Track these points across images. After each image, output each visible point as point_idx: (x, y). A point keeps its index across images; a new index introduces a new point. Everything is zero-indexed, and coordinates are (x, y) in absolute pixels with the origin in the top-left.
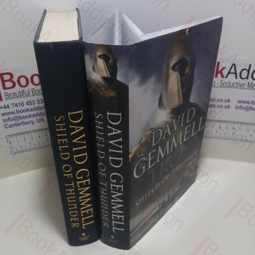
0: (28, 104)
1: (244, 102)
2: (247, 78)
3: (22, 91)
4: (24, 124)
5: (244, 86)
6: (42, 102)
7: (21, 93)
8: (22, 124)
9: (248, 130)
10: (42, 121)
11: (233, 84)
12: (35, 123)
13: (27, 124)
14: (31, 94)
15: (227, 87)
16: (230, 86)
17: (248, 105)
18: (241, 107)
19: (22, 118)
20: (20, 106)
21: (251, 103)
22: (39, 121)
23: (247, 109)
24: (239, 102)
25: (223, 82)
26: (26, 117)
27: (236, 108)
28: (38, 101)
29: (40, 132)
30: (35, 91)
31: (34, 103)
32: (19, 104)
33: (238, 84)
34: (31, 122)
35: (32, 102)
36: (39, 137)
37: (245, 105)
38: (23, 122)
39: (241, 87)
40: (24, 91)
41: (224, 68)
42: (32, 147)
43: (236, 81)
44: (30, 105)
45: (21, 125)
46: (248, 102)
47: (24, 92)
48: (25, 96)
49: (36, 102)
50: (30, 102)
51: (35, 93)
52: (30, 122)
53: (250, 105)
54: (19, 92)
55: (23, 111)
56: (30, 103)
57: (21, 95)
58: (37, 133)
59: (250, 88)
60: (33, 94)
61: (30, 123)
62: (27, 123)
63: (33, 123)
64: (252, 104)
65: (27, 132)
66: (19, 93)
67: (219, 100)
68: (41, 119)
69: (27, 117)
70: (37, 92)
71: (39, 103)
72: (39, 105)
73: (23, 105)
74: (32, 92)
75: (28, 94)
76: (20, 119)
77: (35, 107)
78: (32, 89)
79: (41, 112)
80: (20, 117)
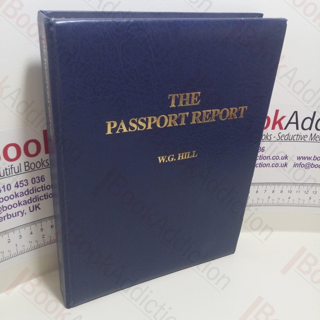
0: (18, 187)
1: (304, 158)
2: (310, 128)
3: (10, 167)
4: (9, 217)
5: (305, 139)
6: (38, 181)
7: (8, 171)
8: (6, 218)
9: (306, 192)
10: (37, 209)
11: (293, 137)
12: (25, 213)
13: (13, 217)
14: (23, 171)
15: (286, 140)
16: (289, 140)
17: (309, 161)
18: (300, 164)
19: (7, 208)
20: (5, 191)
21: (312, 158)
22: (32, 209)
23: (307, 166)
24: (299, 158)
25: (280, 135)
26: (13, 206)
27: (295, 165)
28: (33, 179)
29: (33, 227)
30: (29, 166)
31: (26, 184)
32: (3, 188)
33: (298, 136)
34: (20, 214)
35: (25, 183)
36: (31, 233)
37: (305, 162)
38: (7, 214)
39: (303, 140)
40: (12, 166)
41: (283, 117)
42: (19, 251)
43: (297, 132)
44: (21, 186)
45: (5, 220)
46: (309, 158)
47: (13, 169)
48: (14, 174)
49: (30, 182)
50: (21, 182)
51: (31, 167)
52: (18, 213)
53: (311, 162)
54: (5, 169)
55: (9, 198)
56: (20, 184)
57: (8, 173)
58: (28, 228)
59: (313, 141)
60: (26, 170)
61: (18, 215)
62: (14, 215)
63: (23, 214)
64: (314, 160)
65: (13, 229)
66: (5, 171)
67: (274, 158)
68: (36, 205)
69: (15, 205)
70: (33, 166)
71: (34, 182)
72: (34, 186)
73: (9, 189)
74: (25, 166)
75: (18, 172)
76: (3, 210)
77: (28, 189)
78: (25, 163)
79: (36, 196)
80: (3, 208)
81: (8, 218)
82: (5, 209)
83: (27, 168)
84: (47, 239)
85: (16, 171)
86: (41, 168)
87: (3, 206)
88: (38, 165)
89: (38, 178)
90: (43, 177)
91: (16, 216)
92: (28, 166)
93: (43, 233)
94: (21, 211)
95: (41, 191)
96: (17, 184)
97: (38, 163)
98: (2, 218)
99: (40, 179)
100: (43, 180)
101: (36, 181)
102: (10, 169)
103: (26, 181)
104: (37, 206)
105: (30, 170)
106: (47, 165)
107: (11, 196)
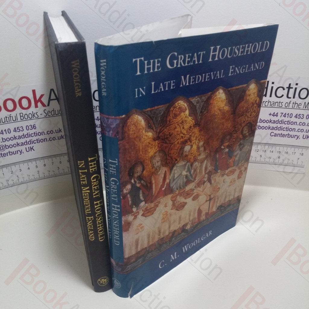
0: (16, 131)
3: (9, 116)
4: (11, 153)
6: (31, 128)
7: (7, 118)
8: (8, 154)
10: (32, 150)
12: (23, 152)
13: (14, 154)
14: (19, 119)
19: (9, 147)
20: (6, 133)
22: (28, 150)
26: (13, 146)
28: (27, 127)
29: (30, 163)
30: (24, 116)
31: (22, 130)
32: (5, 131)
36: (29, 169)
40: (11, 116)
42: (20, 181)
44: (18, 131)
47: (11, 118)
48: (12, 121)
49: (25, 128)
50: (18, 128)
52: (17, 151)
55: (10, 139)
56: (18, 129)
57: (8, 121)
58: (26, 164)
60: (21, 119)
61: (18, 153)
62: (15, 153)
63: (21, 153)
65: (14, 164)
66: (5, 118)
69: (15, 146)
70: (26, 117)
71: (28, 129)
72: (28, 132)
73: (9, 132)
74: (21, 116)
75: (16, 120)
76: (6, 148)
77: (24, 134)
78: (20, 113)
79: (30, 140)
80: (6, 146)
81: (10, 155)
82: (7, 147)
83: (22, 118)
84: (42, 175)
85: (14, 119)
86: (33, 118)
87: (5, 145)
88: (30, 116)
89: (31, 126)
90: (34, 126)
91: (16, 154)
92: (22, 116)
93: (38, 169)
94: (19, 151)
95: (34, 136)
96: (16, 130)
97: (30, 115)
98: (6, 154)
99: (32, 127)
100: (35, 128)
101: (29, 128)
102: (9, 118)
103: (22, 128)
104: (31, 148)
105: (24, 119)
106: (37, 116)
107: (11, 137)
